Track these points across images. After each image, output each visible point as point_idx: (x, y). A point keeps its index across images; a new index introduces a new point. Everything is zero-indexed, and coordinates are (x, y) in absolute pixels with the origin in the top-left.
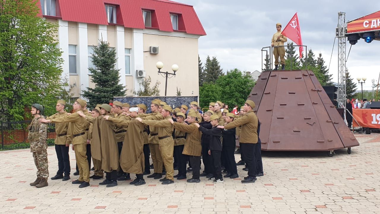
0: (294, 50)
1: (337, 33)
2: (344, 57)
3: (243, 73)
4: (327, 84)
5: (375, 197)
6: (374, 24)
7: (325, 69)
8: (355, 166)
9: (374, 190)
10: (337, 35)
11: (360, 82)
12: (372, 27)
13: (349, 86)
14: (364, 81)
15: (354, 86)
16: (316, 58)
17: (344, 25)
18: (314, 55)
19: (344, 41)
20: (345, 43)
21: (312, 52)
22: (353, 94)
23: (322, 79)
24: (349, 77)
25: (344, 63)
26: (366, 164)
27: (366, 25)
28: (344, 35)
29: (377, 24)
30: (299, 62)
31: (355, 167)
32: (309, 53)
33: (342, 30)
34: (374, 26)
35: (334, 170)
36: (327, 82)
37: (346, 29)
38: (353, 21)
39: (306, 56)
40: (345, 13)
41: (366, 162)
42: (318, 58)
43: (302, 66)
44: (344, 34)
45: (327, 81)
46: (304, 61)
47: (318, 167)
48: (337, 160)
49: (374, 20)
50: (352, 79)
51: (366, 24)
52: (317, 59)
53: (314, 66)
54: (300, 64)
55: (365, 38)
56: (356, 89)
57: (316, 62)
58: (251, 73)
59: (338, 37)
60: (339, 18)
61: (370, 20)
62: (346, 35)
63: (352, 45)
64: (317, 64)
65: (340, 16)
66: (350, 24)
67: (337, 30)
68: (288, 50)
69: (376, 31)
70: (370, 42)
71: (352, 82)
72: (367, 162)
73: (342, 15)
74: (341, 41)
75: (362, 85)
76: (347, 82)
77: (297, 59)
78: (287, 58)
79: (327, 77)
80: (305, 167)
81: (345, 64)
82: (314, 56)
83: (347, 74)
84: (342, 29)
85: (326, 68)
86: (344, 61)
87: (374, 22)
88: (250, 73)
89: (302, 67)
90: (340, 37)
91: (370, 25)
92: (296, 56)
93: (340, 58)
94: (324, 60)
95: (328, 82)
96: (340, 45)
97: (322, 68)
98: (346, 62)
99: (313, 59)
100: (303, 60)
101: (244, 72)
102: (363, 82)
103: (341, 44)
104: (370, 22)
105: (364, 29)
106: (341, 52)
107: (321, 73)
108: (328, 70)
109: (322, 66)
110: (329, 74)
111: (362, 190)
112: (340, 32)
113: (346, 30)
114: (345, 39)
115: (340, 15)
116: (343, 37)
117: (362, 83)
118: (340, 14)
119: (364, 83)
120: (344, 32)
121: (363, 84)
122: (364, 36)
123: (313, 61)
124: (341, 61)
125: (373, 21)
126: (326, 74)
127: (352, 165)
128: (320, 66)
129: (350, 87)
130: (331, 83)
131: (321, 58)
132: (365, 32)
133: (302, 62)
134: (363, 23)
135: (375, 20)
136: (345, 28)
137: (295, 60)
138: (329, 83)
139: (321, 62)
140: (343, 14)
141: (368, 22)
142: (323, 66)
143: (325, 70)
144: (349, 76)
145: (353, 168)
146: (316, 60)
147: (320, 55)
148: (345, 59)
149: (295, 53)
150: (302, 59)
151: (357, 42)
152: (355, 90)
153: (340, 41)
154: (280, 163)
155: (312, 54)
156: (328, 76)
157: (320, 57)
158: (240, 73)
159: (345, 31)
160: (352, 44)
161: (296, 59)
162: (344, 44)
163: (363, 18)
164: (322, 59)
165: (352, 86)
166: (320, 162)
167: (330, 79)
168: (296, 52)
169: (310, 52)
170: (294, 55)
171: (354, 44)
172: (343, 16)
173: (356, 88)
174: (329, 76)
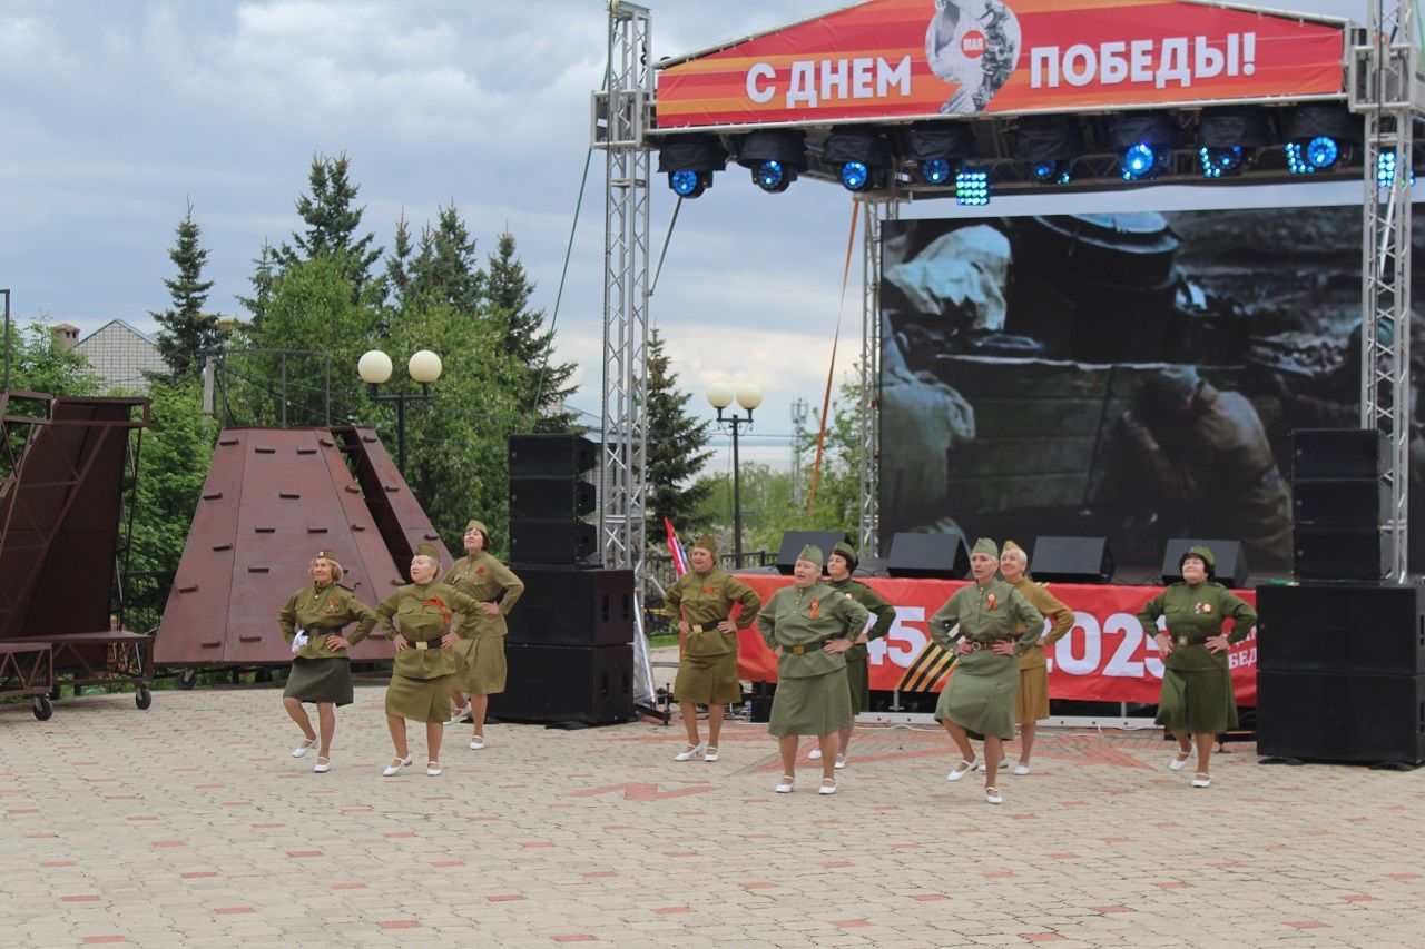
0: (352, 206)
1: (603, 123)
2: (639, 268)
4: (544, 421)
6: (802, 88)
7: (532, 329)
10: (602, 133)
11: (726, 414)
12: (791, 105)
13: (664, 435)
14: (750, 410)
15: (695, 440)
16: (480, 262)
17: (640, 81)
18: (469, 242)
19: (641, 175)
20: (645, 184)
21: (459, 222)
22: (686, 484)
23: (515, 394)
24: (669, 384)
25: (638, 303)
27: (761, 90)
28: (638, 141)
29: (818, 87)
30: (383, 280)
32: (438, 229)
33: (629, 109)
34: (802, 96)
36: (544, 412)
37: (653, 102)
38: (691, 59)
39: (427, 250)
40: (647, 10)
42: (494, 263)
43: (398, 305)
44: (639, 129)
45: (545, 404)
46: (413, 276)
49: (802, 66)
50: (683, 394)
51: (761, 79)
52: (488, 271)
53: (471, 310)
54: (385, 293)
55: (755, 166)
56: (705, 457)
57: (484, 287)
58: (81, 337)
59: (607, 148)
60: (612, 36)
61: (781, 60)
62: (651, 141)
63: (684, 200)
64: (485, 301)
65: (621, 24)
66: (674, 75)
67: (602, 107)
68: (315, 205)
69: (812, 127)
70: (780, 186)
71: (685, 416)
72: (753, 886)
73: (629, 18)
74: (623, 169)
75: (735, 434)
76: (654, 415)
77: (367, 262)
78: (311, 254)
79: (543, 379)
81: (645, 307)
82: (470, 249)
83: (658, 366)
84: (631, 100)
85: (538, 324)
86: (638, 291)
87: (803, 74)
88: (75, 333)
89: (401, 315)
90: (619, 149)
91: (782, 92)
92: (363, 243)
93: (617, 274)
94: (530, 274)
95: (550, 410)
96: (616, 192)
97: (514, 323)
98: (648, 294)
99: (461, 268)
100: (405, 268)
102: (743, 414)
103: (624, 187)
104: (783, 76)
105: (749, 109)
106: (622, 236)
107: (510, 352)
108: (548, 338)
109: (518, 310)
110: (554, 362)
112: (620, 120)
113: (653, 109)
114: (642, 162)
115: (619, 20)
116: (636, 150)
117: (735, 421)
118: (620, 15)
119: (750, 420)
120: (639, 123)
121: (741, 429)
122: (749, 154)
123: (467, 282)
124: (622, 289)
125: (797, 68)
126: (535, 364)
128: (506, 313)
129: (673, 444)
130: (564, 417)
131: (512, 261)
132: (756, 131)
133: (401, 280)
134: (743, 76)
135: (808, 67)
136: (647, 97)
137: (357, 274)
138: (554, 418)
139: (509, 286)
140: (635, 17)
141: (771, 74)
142: (520, 315)
143: (535, 336)
144: (666, 376)
146: (480, 277)
147: (507, 247)
148: (642, 281)
149: (355, 223)
150: (398, 266)
151: (710, 185)
152: (698, 460)
153: (616, 173)
155: (462, 238)
156: (549, 371)
157: (505, 261)
159: (643, 118)
160: (683, 195)
161: (363, 259)
162: (640, 192)
163: (745, 48)
164: (517, 268)
165: (681, 438)
167: (561, 389)
168: (362, 218)
169: (450, 224)
170: (356, 236)
171: (696, 192)
172: (636, 25)
173: (703, 450)
174: (557, 376)
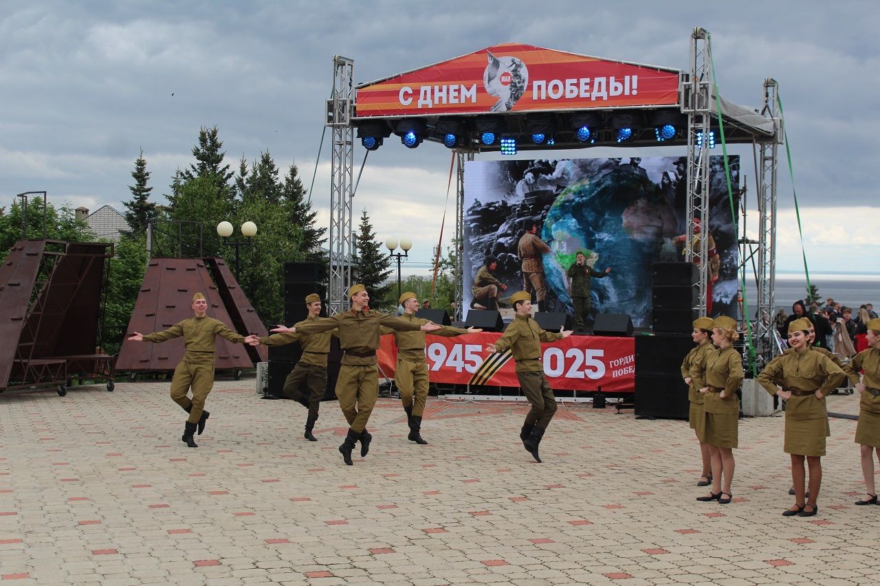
0: (219, 152)
1: (331, 114)
2: (348, 183)
3: (60, 213)
4: (311, 255)
5: (390, 566)
6: (425, 99)
7: (305, 211)
8: (355, 486)
9: (391, 549)
10: (330, 119)
11: (395, 252)
12: (420, 107)
13: (369, 262)
14: (406, 251)
15: (384, 265)
16: (281, 178)
17: (347, 94)
18: (275, 169)
19: (349, 139)
20: (351, 143)
21: (271, 160)
22: (381, 285)
23: (297, 242)
24: (371, 238)
25: (347, 200)
26: (384, 481)
27: (406, 99)
28: (348, 123)
29: (433, 98)
30: (234, 187)
31: (354, 490)
32: (261, 163)
33: (343, 107)
34: (425, 102)
35: (298, 500)
36: (311, 251)
37: (354, 104)
38: (373, 84)
39: (255, 173)
40: (352, 61)
41: (385, 476)
42: (287, 179)
43: (241, 199)
44: (348, 117)
45: (312, 247)
46: (248, 185)
47: (254, 493)
48: (311, 472)
49: (425, 88)
50: (378, 243)
51: (406, 94)
52: (284, 183)
53: (276, 202)
54: (235, 194)
55: (403, 135)
56: (389, 273)
57: (283, 191)
58: (90, 213)
59: (333, 126)
60: (336, 73)
61: (415, 85)
62: (354, 123)
63: (370, 151)
64: (283, 198)
65: (340, 67)
66: (364, 93)
67: (331, 107)
68: (201, 151)
69: (430, 117)
70: (415, 145)
71: (379, 253)
72: (388, 475)
73: (343, 64)
74: (341, 136)
75: (399, 262)
76: (364, 253)
77: (226, 179)
78: (199, 174)
79: (311, 235)
80: (219, 496)
81: (351, 202)
82: (276, 173)
83: (366, 229)
84: (344, 103)
85: (309, 209)
86: (347, 194)
87: (425, 92)
88: (87, 211)
89: (243, 204)
90: (339, 127)
91: (416, 100)
92: (224, 169)
93: (337, 186)
94: (305, 185)
95: (314, 250)
96: (337, 147)
97: (297, 208)
98: (352, 195)
99: (272, 182)
100: (245, 182)
101: (64, 209)
102: (403, 253)
103: (341, 145)
104: (416, 93)
105: (400, 108)
106: (340, 168)
107: (295, 222)
108: (314, 215)
109: (299, 202)
110: (316, 227)
111: (360, 552)
112: (339, 113)
113: (355, 107)
114: (350, 133)
115: (339, 66)
116: (347, 127)
117: (399, 256)
118: (339, 63)
119: (406, 256)
120: (348, 114)
121: (403, 259)
122: (399, 130)
123: (274, 188)
124: (339, 193)
125: (423, 89)
126: (306, 228)
127: (347, 484)
128: (292, 203)
129: (373, 266)
130: (321, 253)
131: (296, 178)
132: (403, 119)
133: (242, 187)
134: (398, 93)
135: (428, 89)
136: (352, 102)
137: (221, 183)
138: (316, 254)
139: (294, 190)
140: (346, 64)
141: (410, 92)
142: (300, 204)
143: (308, 214)
144: (370, 234)
145: (348, 492)
146: (281, 186)
147: (294, 172)
148: (348, 190)
149: (221, 160)
150: (241, 180)
151: (382, 144)
152: (385, 274)
153: (337, 138)
154: (150, 486)
155: (272, 167)
156: (314, 231)
157: (293, 178)
158: (52, 213)
159: (350, 112)
160: (369, 149)
161: (224, 177)
162: (349, 147)
163: (398, 79)
164: (298, 182)
165: (377, 264)
166: (263, 479)
167: (319, 240)
168: (224, 158)
169: (266, 161)
170: (221, 166)
171: (375, 148)
172: (347, 68)
173: (388, 269)
174: (317, 234)
